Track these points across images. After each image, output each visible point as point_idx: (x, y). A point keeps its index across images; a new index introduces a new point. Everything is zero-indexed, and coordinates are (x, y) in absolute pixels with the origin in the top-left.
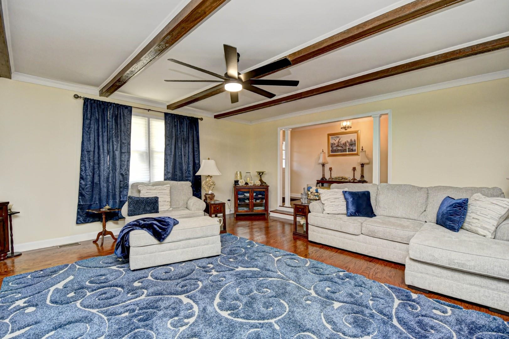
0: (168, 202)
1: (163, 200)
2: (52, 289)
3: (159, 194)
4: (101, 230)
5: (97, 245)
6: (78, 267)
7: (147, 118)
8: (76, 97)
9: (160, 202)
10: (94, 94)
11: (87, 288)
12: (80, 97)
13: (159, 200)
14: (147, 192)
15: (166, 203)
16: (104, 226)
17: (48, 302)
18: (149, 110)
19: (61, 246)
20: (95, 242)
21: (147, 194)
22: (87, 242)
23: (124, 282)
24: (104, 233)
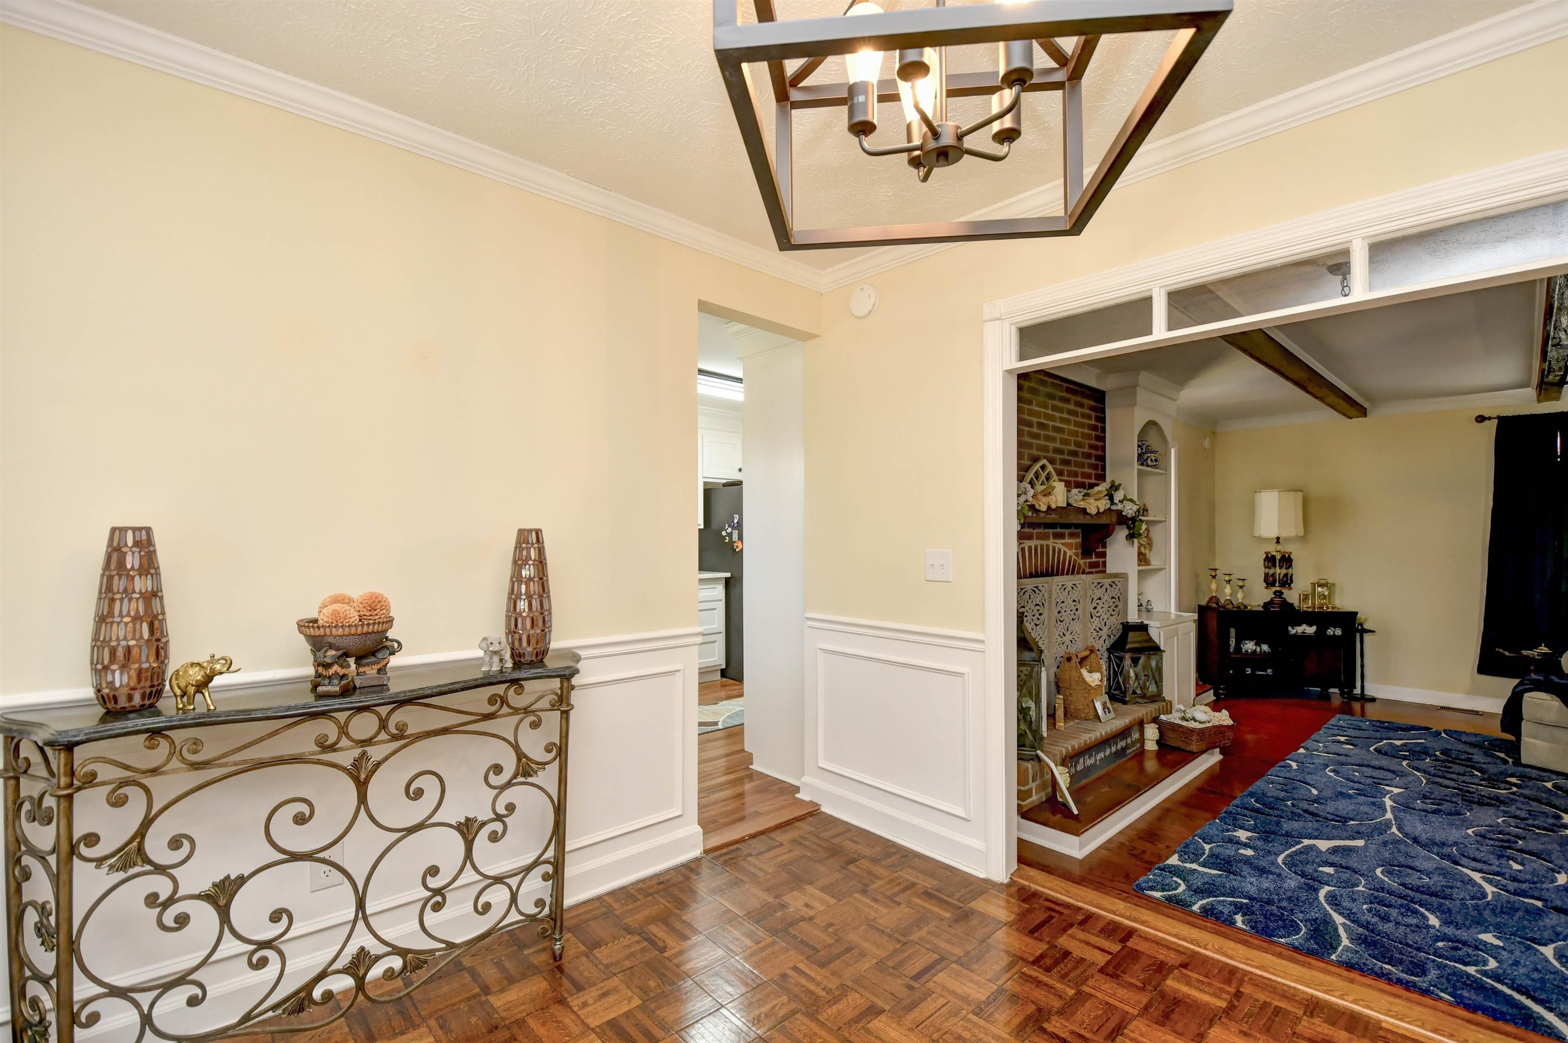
2: (1386, 741)
8: (1481, 419)
11: (1432, 755)
12: (1489, 418)
17: (1374, 747)
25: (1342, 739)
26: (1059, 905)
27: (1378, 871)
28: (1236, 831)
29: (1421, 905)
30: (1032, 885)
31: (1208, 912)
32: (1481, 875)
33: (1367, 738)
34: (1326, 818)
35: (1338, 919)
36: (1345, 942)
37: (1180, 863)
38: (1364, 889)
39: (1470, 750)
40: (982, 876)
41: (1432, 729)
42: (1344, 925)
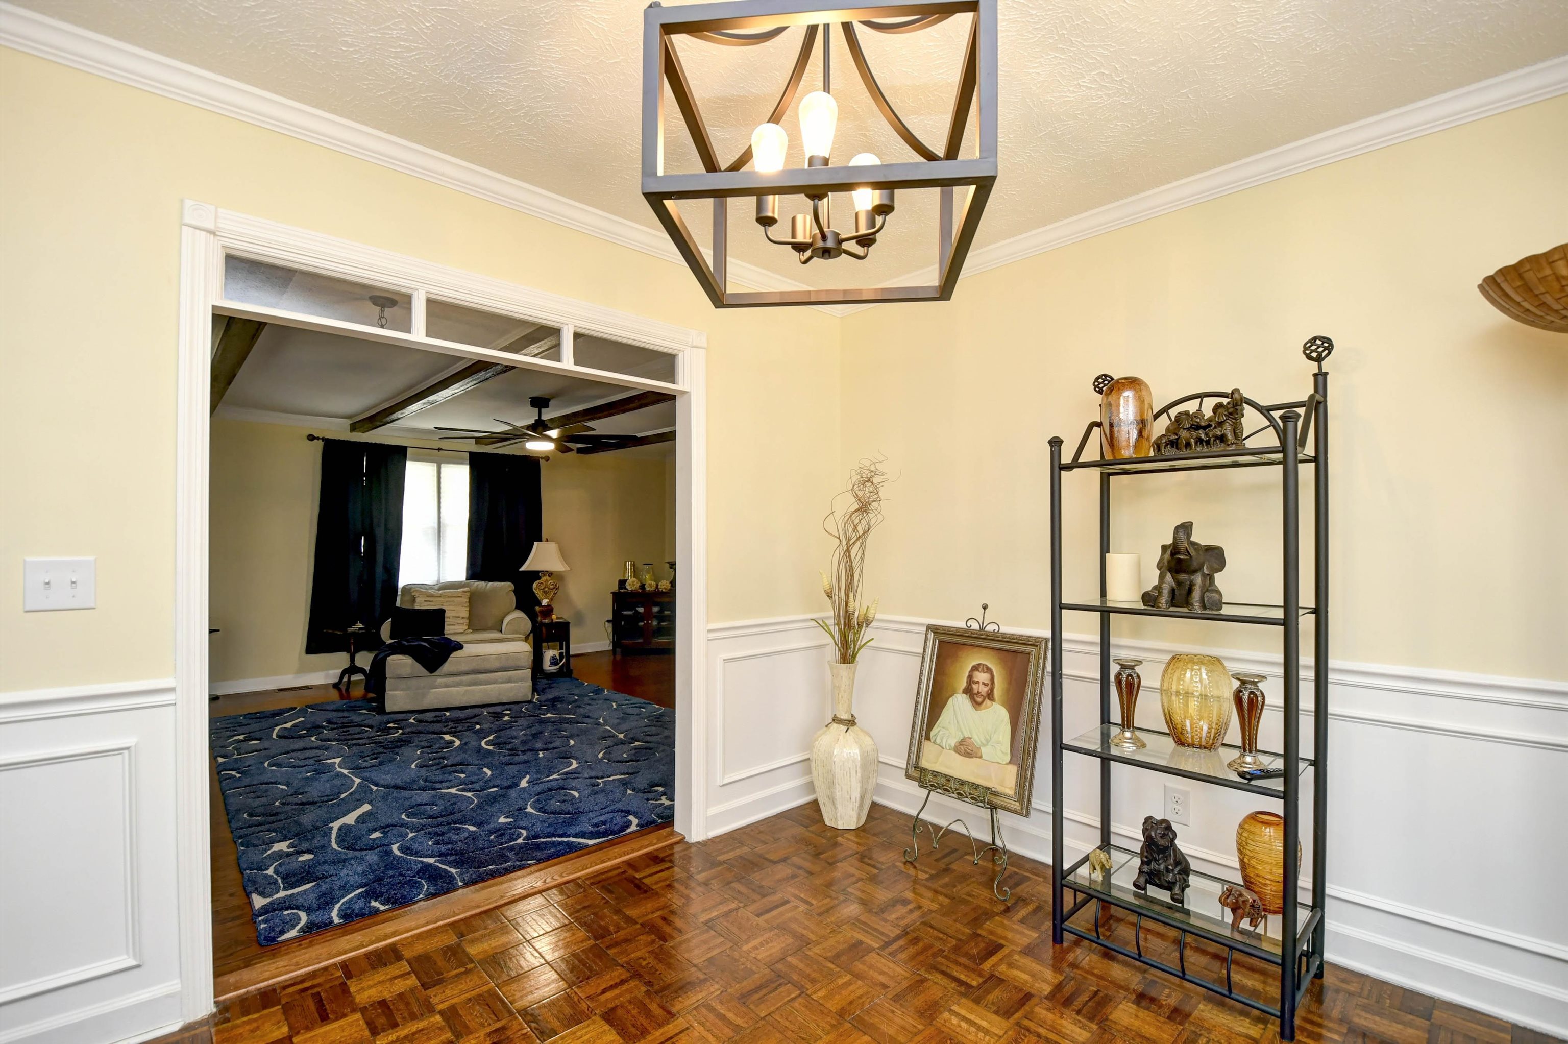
0: (463, 618)
1: (454, 615)
2: (277, 728)
3: (448, 604)
4: (346, 664)
5: (340, 690)
6: (310, 710)
7: (436, 465)
8: (311, 438)
9: (449, 617)
10: (340, 431)
11: (323, 727)
12: (318, 438)
13: (447, 614)
14: (425, 601)
15: (461, 621)
16: (352, 659)
17: (274, 736)
18: (439, 449)
19: (280, 690)
20: (336, 686)
21: (426, 604)
22: (324, 686)
23: (373, 723)
24: (353, 669)
25: (241, 737)
26: (302, 982)
27: (403, 816)
28: (272, 847)
29: (455, 823)
30: (250, 988)
31: (346, 916)
32: (455, 789)
33: (261, 730)
34: (322, 802)
35: (431, 860)
36: (453, 871)
37: (268, 900)
38: (414, 834)
39: (346, 714)
40: (176, 1027)
41: (296, 708)
42: (438, 861)
